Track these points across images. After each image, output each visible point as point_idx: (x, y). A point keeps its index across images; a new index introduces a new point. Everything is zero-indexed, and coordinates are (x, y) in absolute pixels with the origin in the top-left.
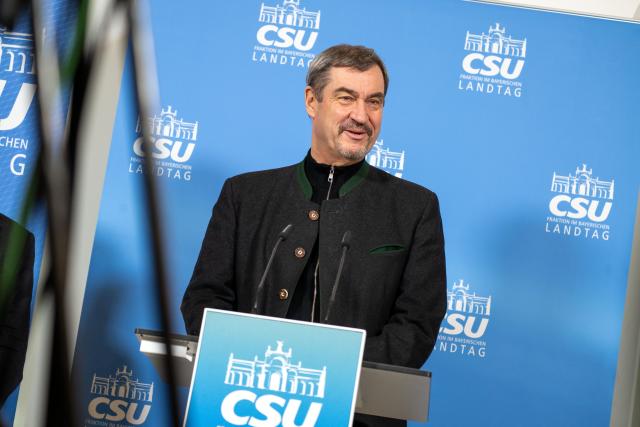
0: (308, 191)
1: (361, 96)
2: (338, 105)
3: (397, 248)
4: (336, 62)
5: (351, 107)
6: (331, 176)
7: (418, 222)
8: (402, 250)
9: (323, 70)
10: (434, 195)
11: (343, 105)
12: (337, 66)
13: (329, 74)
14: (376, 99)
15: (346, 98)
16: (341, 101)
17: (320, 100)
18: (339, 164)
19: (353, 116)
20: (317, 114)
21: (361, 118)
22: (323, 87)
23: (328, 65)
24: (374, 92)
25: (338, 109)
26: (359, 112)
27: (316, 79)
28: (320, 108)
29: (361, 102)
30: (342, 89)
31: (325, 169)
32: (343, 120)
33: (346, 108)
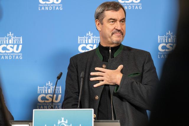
0: (101, 58)
1: (118, 20)
3: (137, 74)
4: (107, 9)
5: (114, 25)
6: (110, 51)
7: (144, 63)
8: (139, 74)
9: (102, 12)
10: (149, 53)
11: (111, 25)
12: (107, 10)
13: (105, 14)
14: (123, 20)
15: (112, 22)
16: (111, 23)
17: (102, 24)
18: (112, 46)
19: (116, 28)
20: (102, 30)
21: (119, 28)
22: (103, 19)
23: (104, 11)
24: (122, 18)
25: (109, 27)
26: (118, 25)
27: (99, 17)
28: (102, 27)
29: (118, 22)
30: (111, 19)
31: (107, 48)
32: (113, 30)
33: (113, 26)
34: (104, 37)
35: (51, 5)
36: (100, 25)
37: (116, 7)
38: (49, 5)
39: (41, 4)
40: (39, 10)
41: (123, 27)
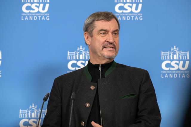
0: (90, 78)
1: (110, 31)
2: (101, 37)
3: (133, 95)
4: (97, 19)
5: (106, 36)
6: (100, 69)
7: (141, 83)
8: (135, 96)
9: (91, 23)
10: (146, 71)
13: (95, 24)
14: (116, 32)
15: (104, 33)
16: (102, 35)
17: (92, 36)
18: (104, 62)
19: (108, 40)
20: (91, 43)
21: (111, 41)
22: (92, 30)
23: (94, 21)
24: (115, 29)
25: (100, 39)
26: (110, 38)
27: (88, 29)
28: (92, 40)
29: (110, 34)
30: (102, 30)
31: (97, 66)
32: (104, 43)
33: (104, 38)
34: (93, 52)
35: (36, 14)
36: (90, 38)
37: (108, 16)
38: (33, 14)
39: (24, 13)
40: (22, 19)
41: (116, 40)
